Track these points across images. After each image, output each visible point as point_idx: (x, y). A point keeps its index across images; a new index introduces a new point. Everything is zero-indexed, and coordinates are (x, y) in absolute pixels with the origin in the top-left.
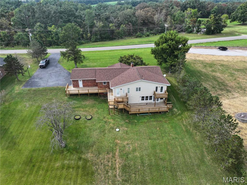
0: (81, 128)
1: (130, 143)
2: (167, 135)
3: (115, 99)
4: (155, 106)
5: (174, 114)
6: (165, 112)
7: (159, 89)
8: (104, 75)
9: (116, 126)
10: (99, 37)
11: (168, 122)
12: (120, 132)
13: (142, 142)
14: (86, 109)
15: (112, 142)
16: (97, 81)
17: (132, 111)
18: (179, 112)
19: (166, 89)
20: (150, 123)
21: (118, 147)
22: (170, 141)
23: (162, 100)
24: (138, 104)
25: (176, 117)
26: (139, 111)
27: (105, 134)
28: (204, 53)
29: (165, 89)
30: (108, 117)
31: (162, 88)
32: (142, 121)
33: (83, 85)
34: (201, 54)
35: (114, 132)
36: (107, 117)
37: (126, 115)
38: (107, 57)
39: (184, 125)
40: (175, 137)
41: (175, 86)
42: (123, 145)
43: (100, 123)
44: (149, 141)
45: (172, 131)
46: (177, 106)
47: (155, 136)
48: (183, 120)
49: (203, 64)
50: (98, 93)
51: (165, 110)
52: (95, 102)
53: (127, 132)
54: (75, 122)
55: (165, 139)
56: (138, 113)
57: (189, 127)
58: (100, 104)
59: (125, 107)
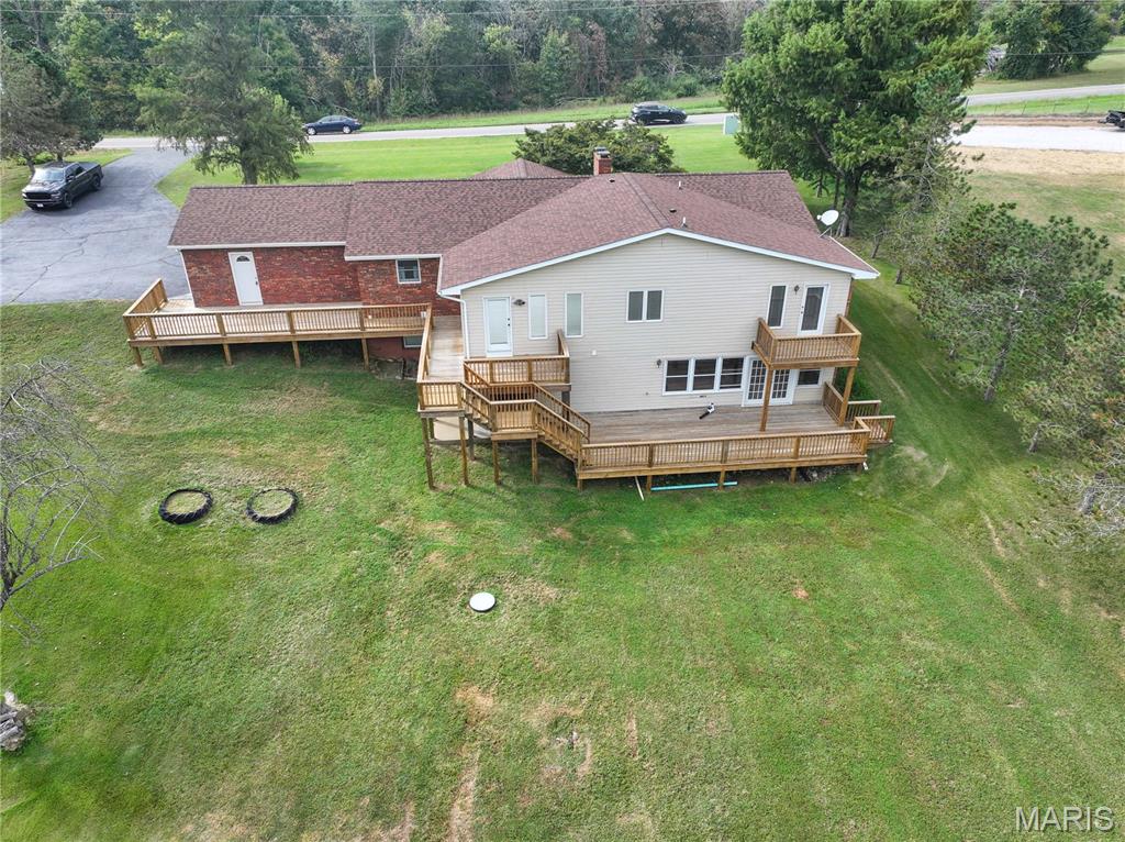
0: (195, 584)
1: (579, 712)
2: (875, 641)
3: (472, 367)
4: (763, 429)
5: (910, 484)
6: (840, 471)
7: (794, 307)
8: (408, 219)
9: (472, 575)
10: (426, 94)
11: (868, 543)
12: (503, 620)
13: (682, 708)
14: (264, 449)
15: (426, 703)
16: (352, 254)
17: (596, 458)
18: (946, 467)
19: (842, 309)
20: (733, 548)
21: (471, 753)
22: (910, 699)
23: (812, 392)
24: (643, 418)
25: (925, 504)
26: (651, 464)
27: (380, 637)
28: (1029, 145)
29: (834, 304)
30: (418, 500)
31: (814, 298)
32: (676, 532)
33: (264, 292)
34: (1013, 146)
35: (454, 619)
36: (410, 505)
37: (557, 491)
38: (453, 165)
39: (997, 566)
40: (948, 662)
41: (889, 306)
42: (516, 733)
43: (349, 548)
44: (742, 696)
45: (911, 613)
46: (920, 430)
47: (785, 654)
48: (984, 526)
49: (1040, 191)
50: (359, 342)
51: (841, 458)
52: (339, 401)
53: (555, 614)
54: (159, 539)
55: (870, 678)
56: (643, 479)
57: (1041, 584)
58: (371, 416)
59: (548, 432)
